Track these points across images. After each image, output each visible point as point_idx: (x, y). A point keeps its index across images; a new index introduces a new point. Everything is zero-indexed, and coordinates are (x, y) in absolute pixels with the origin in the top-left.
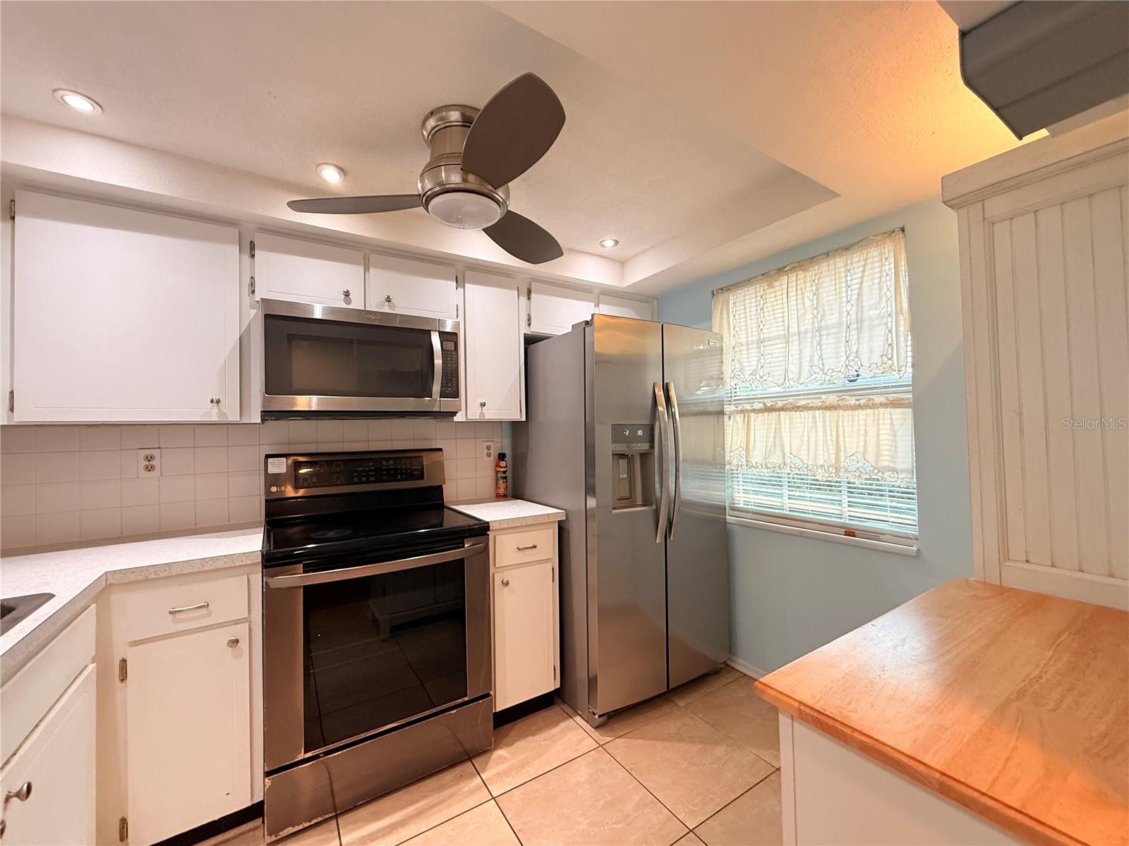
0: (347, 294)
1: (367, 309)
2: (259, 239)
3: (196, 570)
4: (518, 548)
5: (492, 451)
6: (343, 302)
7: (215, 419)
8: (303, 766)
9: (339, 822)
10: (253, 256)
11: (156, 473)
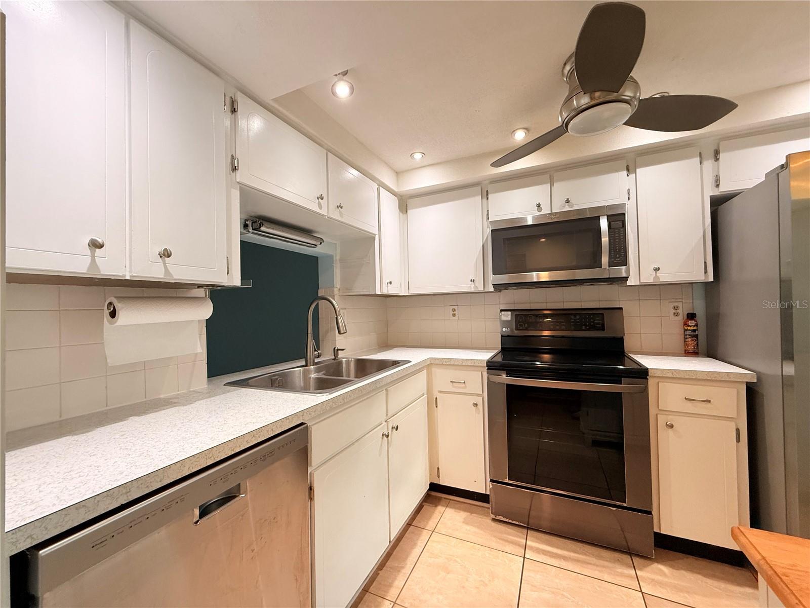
0: (539, 205)
1: (553, 212)
2: (490, 188)
3: (460, 364)
4: (685, 398)
5: (680, 311)
6: (537, 211)
7: (473, 290)
8: (508, 487)
9: (528, 532)
10: (488, 198)
11: (456, 318)
